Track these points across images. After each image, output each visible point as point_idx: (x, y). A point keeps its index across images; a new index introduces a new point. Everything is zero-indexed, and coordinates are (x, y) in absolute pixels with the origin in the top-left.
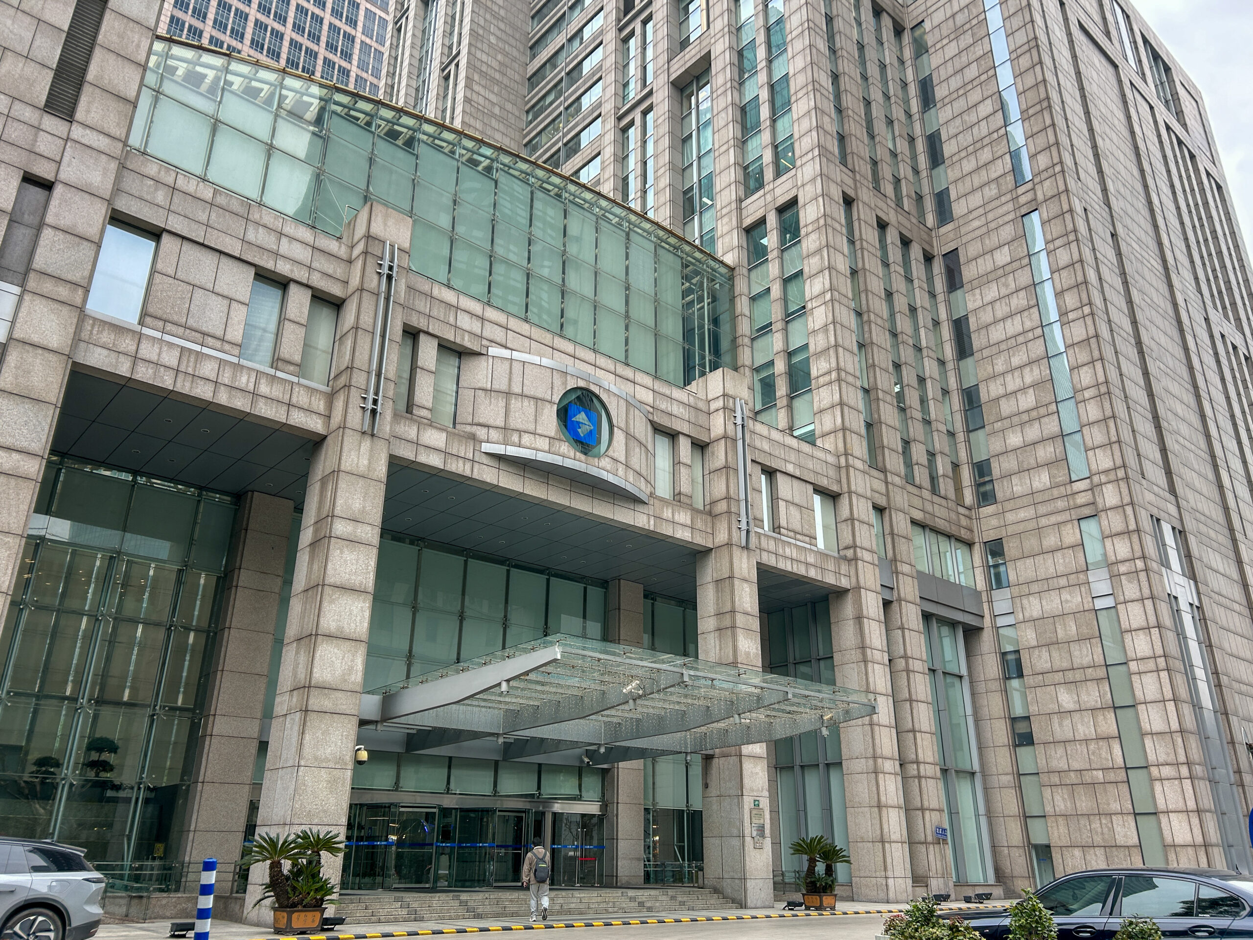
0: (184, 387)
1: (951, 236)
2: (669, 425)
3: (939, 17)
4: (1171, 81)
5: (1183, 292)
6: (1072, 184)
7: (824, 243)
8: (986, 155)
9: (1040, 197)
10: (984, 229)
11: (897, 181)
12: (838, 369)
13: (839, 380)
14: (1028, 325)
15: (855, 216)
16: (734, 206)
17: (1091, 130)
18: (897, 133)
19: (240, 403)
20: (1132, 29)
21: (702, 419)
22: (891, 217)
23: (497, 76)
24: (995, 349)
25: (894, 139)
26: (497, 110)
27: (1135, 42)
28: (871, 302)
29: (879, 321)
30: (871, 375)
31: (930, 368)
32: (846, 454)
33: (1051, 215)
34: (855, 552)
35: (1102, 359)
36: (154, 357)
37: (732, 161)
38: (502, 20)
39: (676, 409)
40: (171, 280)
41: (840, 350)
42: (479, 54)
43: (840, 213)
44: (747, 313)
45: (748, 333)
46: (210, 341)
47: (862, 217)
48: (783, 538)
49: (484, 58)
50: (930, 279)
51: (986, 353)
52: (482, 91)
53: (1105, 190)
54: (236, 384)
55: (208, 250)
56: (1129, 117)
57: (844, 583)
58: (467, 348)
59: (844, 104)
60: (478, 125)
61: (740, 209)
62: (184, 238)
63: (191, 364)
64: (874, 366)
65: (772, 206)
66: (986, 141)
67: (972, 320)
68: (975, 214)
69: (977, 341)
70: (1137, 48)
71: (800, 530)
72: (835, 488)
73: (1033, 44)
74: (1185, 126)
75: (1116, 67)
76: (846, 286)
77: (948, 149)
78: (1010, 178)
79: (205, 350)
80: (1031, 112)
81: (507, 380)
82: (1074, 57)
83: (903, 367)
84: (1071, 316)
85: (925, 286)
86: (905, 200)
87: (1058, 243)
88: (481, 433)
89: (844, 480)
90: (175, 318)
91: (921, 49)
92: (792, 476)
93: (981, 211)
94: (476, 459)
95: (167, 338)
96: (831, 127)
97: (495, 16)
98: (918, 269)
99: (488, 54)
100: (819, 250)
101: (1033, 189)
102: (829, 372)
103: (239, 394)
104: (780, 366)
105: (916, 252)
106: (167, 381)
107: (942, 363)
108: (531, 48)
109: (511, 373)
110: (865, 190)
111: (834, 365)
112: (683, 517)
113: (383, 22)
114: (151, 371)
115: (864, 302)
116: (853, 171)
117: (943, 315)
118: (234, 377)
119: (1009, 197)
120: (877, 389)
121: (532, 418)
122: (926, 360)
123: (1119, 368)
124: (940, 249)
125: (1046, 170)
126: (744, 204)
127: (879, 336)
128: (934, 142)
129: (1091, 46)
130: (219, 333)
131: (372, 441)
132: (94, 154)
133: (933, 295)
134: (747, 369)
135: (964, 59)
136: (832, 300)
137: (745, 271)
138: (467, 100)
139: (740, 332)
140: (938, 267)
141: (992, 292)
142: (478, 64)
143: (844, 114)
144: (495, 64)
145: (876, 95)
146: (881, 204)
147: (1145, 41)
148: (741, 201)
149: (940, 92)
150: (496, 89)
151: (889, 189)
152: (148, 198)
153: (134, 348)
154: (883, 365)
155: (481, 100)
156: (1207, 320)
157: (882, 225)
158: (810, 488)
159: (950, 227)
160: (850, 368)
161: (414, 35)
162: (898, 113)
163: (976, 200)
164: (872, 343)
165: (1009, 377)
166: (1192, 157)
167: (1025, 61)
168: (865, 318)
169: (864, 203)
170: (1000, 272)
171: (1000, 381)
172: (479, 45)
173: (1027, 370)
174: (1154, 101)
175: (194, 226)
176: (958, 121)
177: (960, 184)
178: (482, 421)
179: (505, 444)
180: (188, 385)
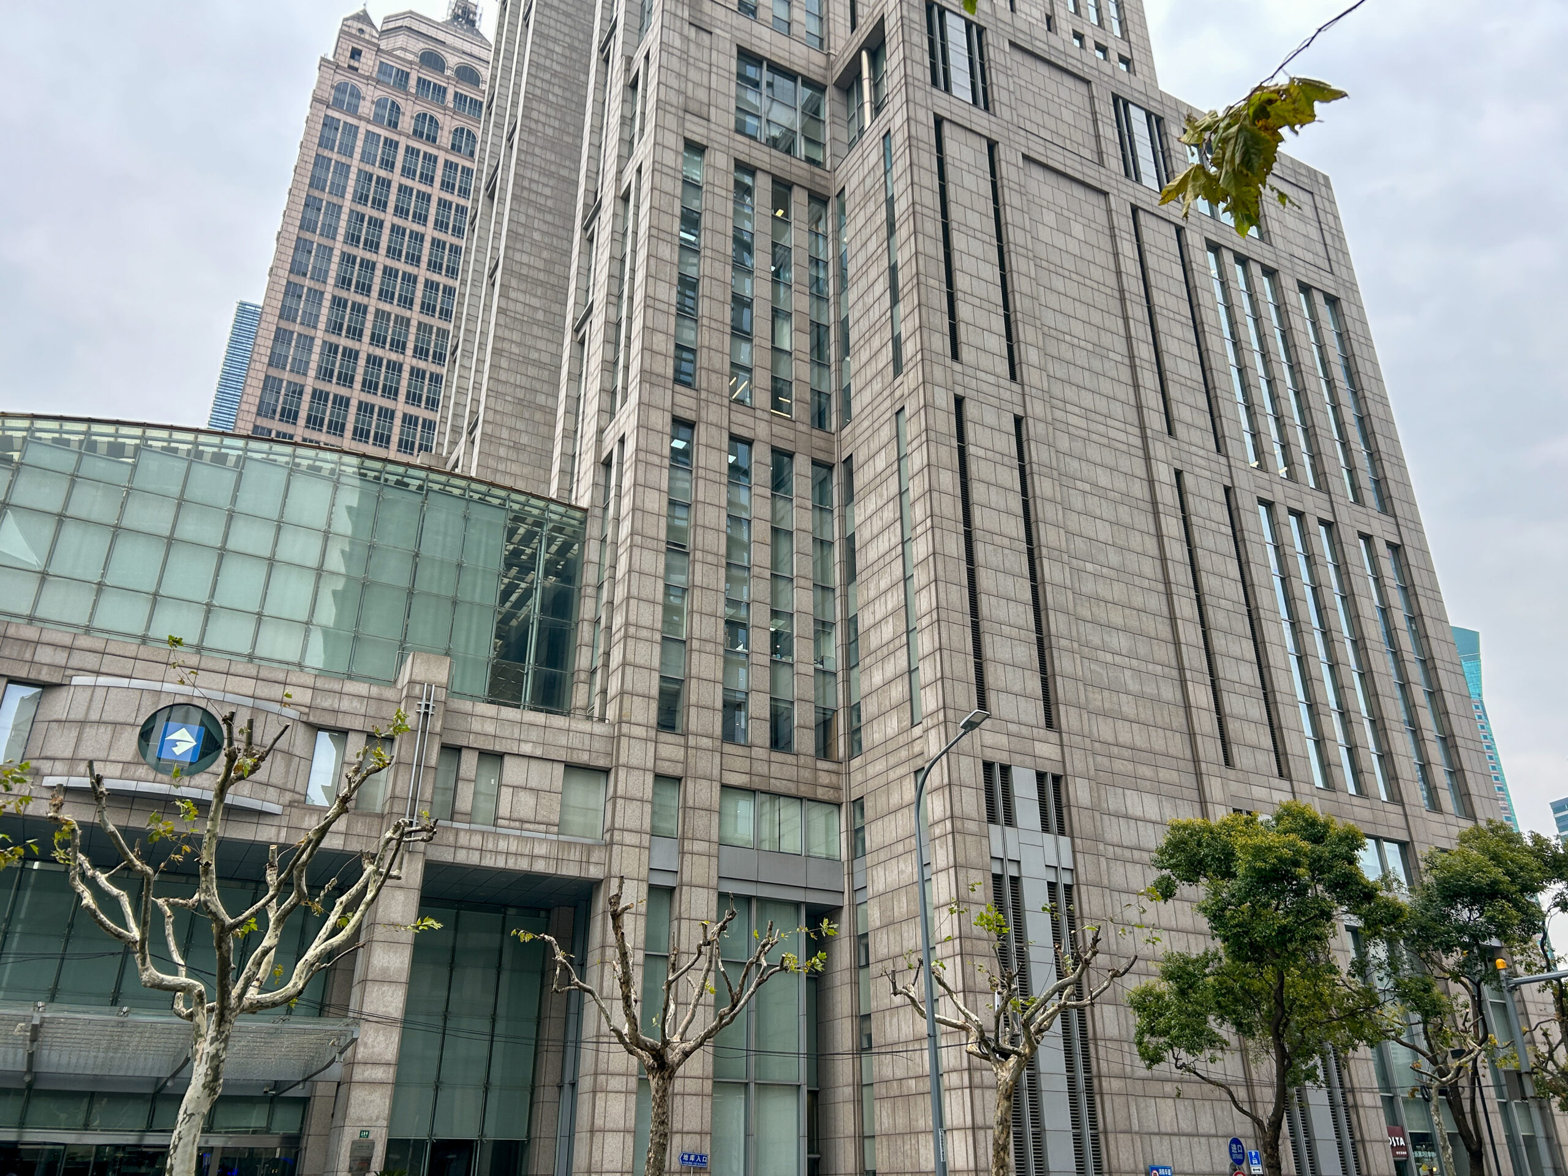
1: (849, 438)
2: (333, 720)
3: (855, 181)
5: (1176, 462)
7: (633, 481)
8: (876, 343)
9: (906, 391)
10: (870, 431)
13: (626, 636)
15: (695, 441)
16: (595, 439)
18: (793, 327)
21: (387, 711)
22: (759, 431)
24: (870, 572)
25: (791, 334)
28: (699, 538)
29: (710, 559)
31: (801, 600)
32: (620, 722)
33: (912, 412)
34: (612, 835)
38: (550, 211)
39: (346, 704)
41: (633, 602)
44: (596, 560)
47: (702, 441)
49: (525, 259)
50: (830, 491)
51: (864, 576)
53: (1018, 364)
56: (1115, 255)
57: (594, 872)
58: (44, 681)
61: (599, 443)
64: (692, 611)
65: (617, 438)
67: (858, 537)
68: (865, 413)
69: (859, 563)
71: (532, 818)
74: (1262, 236)
75: (1104, 194)
77: (853, 336)
78: (891, 368)
80: (905, 290)
81: (85, 707)
82: (999, 204)
83: (752, 606)
84: (919, 530)
85: (808, 503)
86: (794, 405)
87: (914, 445)
89: (614, 753)
91: (840, 220)
92: (529, 757)
93: (870, 409)
94: (34, 794)
96: (666, 342)
98: (799, 485)
99: (530, 254)
101: (903, 381)
102: (621, 629)
105: (801, 464)
107: (831, 589)
109: (91, 700)
110: (713, 407)
116: (696, 388)
117: (836, 533)
119: (889, 391)
120: (692, 638)
122: (795, 591)
124: (840, 456)
125: (912, 358)
126: (600, 439)
127: (707, 576)
128: (843, 329)
129: (1054, 180)
133: (829, 511)
136: (631, 546)
138: (501, 311)
140: (836, 476)
141: (871, 504)
142: (516, 268)
143: (699, 323)
144: (540, 264)
146: (741, 418)
148: (602, 432)
149: (851, 270)
150: (539, 291)
154: (708, 610)
155: (519, 308)
156: (1229, 489)
158: (560, 769)
159: (848, 429)
160: (645, 621)
163: (867, 396)
164: (693, 585)
165: (877, 604)
166: (1274, 274)
168: (691, 557)
169: (711, 423)
170: (878, 480)
171: (871, 608)
172: (518, 246)
176: (861, 303)
177: (858, 378)
178: (49, 754)
179: (69, 775)
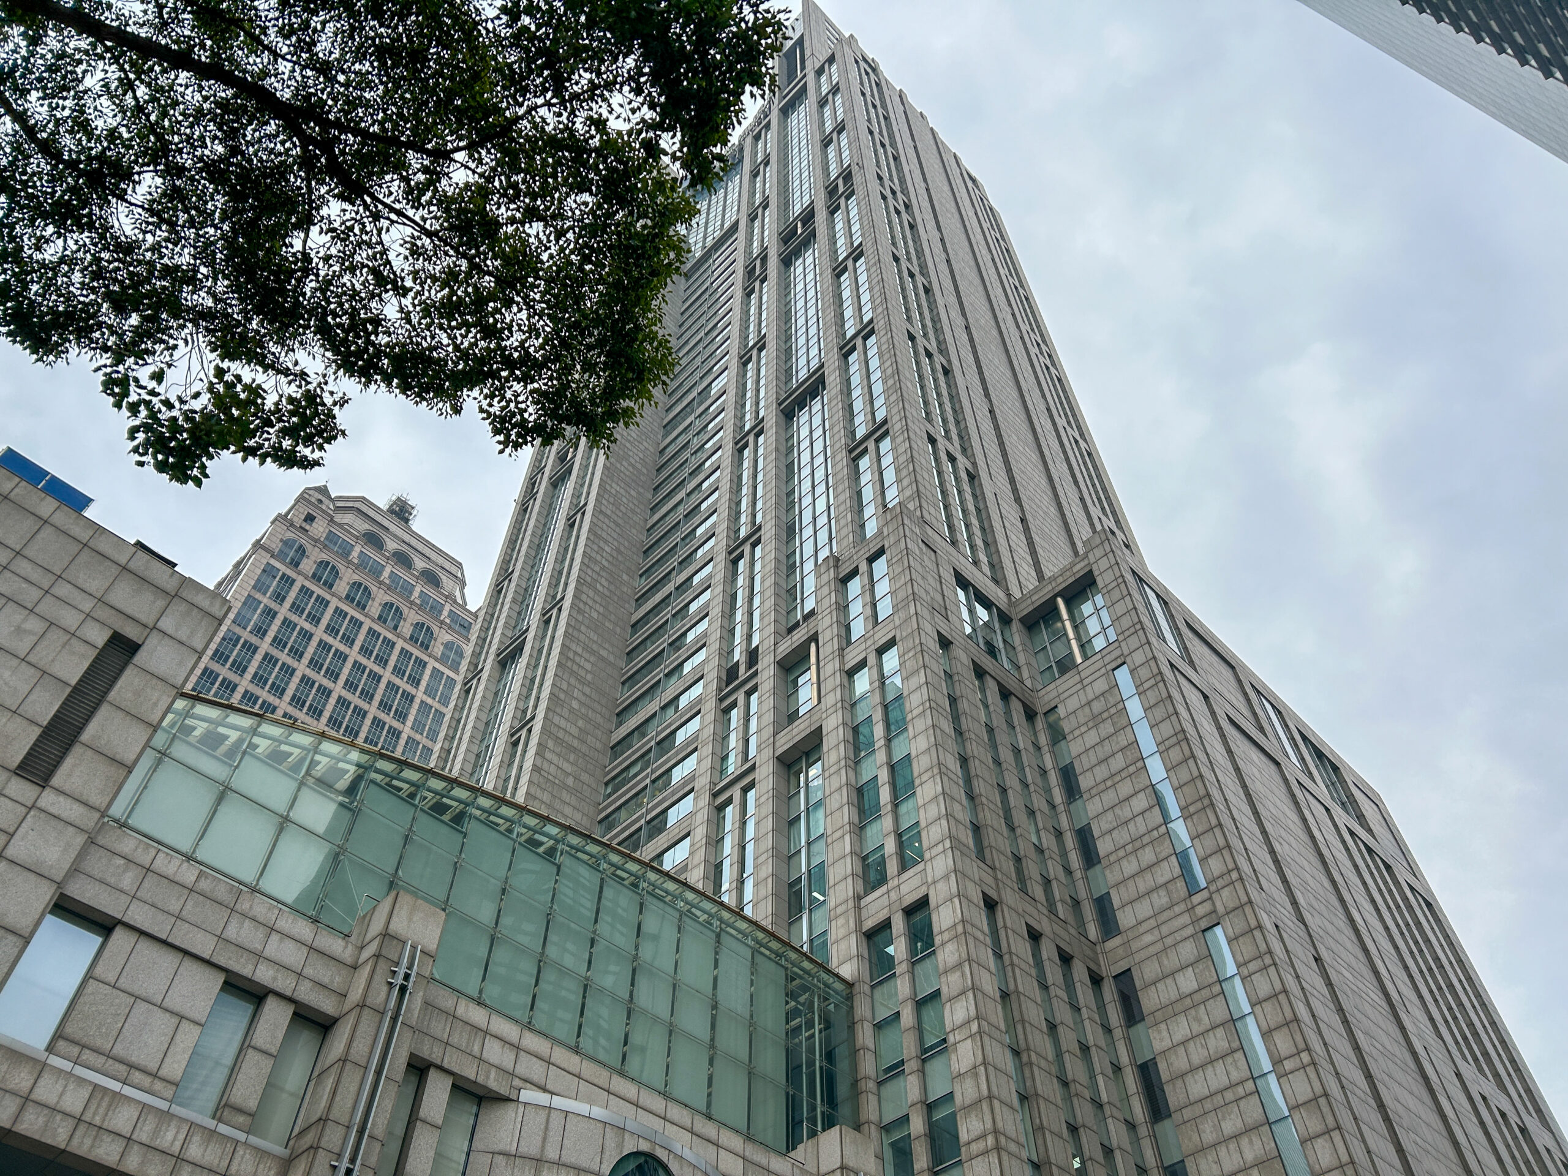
0: (80, 1147)
1: (1120, 951)
3: (1073, 703)
4: (1343, 782)
5: (1420, 1037)
6: (1254, 895)
7: (964, 956)
8: (1148, 856)
9: (1221, 909)
10: (1159, 946)
11: (1047, 882)
12: (996, 1132)
13: (998, 1148)
14: (1235, 1076)
15: (1000, 924)
16: (851, 904)
17: (1264, 832)
18: (1041, 825)
19: (155, 1173)
20: (1287, 726)
22: (1044, 925)
23: (575, 743)
24: (1198, 1110)
25: (1038, 832)
26: (570, 781)
27: (1293, 739)
28: (1030, 1037)
29: (1043, 1063)
30: (1040, 1142)
31: (1117, 1134)
33: (1238, 931)
35: (1339, 1128)
36: (52, 1100)
37: (848, 849)
38: (589, 684)
40: (108, 990)
41: (996, 1103)
42: (556, 720)
43: (981, 918)
44: (872, 1046)
45: (873, 1074)
46: (137, 1077)
47: (1009, 924)
49: (563, 723)
50: (1101, 1007)
51: (1187, 1113)
52: (555, 759)
53: (1294, 903)
54: (157, 1143)
55: (170, 949)
56: (1304, 820)
58: (491, 1091)
59: (976, 791)
60: (546, 797)
61: (858, 908)
62: (142, 933)
63: (102, 1111)
64: (1042, 1128)
65: (897, 906)
66: (1146, 840)
67: (1162, 1066)
68: (1145, 926)
69: (1174, 1096)
70: (1296, 745)
73: (1181, 736)
74: (1370, 831)
75: (1277, 764)
76: (996, 1014)
77: (1103, 847)
78: (1180, 884)
79: (128, 1091)
80: (1192, 809)
81: (540, 1139)
82: (1229, 751)
83: (1081, 1130)
84: (1288, 1065)
85: (1097, 1017)
86: (1059, 905)
87: (1253, 966)
90: (99, 1042)
91: (1057, 736)
93: (1152, 923)
95: (80, 1071)
96: (963, 814)
97: (581, 681)
98: (1084, 994)
99: (567, 720)
100: (959, 965)
101: (1210, 898)
102: (983, 1136)
103: (157, 1158)
104: (917, 1125)
105: (1079, 972)
106: (59, 1136)
107: (1131, 1126)
108: (618, 715)
109: (546, 1128)
110: (1008, 890)
111: (989, 1125)
113: (451, 682)
114: (42, 1120)
115: (1021, 1037)
116: (993, 868)
117: (1124, 1059)
118: (156, 1132)
119: (1182, 907)
120: (1050, 1163)
122: (1110, 1121)
123: (1364, 1141)
124: (1109, 969)
125: (1221, 876)
126: (863, 903)
127: (1046, 1086)
128: (1085, 838)
129: (1246, 742)
130: (153, 1066)
132: (60, 825)
133: (1108, 1030)
134: (873, 1127)
135: (1107, 748)
136: (980, 1032)
137: (867, 989)
138: (536, 769)
139: (861, 1073)
140: (1109, 992)
141: (1181, 1029)
142: (554, 730)
143: (977, 801)
144: (575, 731)
145: (1012, 781)
146: (1030, 909)
147: (1304, 738)
148: (860, 898)
149: (1085, 782)
150: (572, 757)
151: (1038, 892)
152: (112, 880)
153: (29, 1084)
154: (1055, 1128)
155: (553, 769)
156: (1458, 1075)
157: (1035, 936)
159: (1116, 942)
160: (1011, 1130)
161: (484, 697)
162: (1039, 803)
163: (1144, 909)
164: (1037, 1095)
165: (1222, 1151)
166: (1388, 867)
167: (1175, 755)
168: (1025, 1059)
169: (1010, 907)
170: (1188, 1001)
171: (1211, 1156)
172: (558, 710)
173: (1244, 1141)
174: (1329, 803)
175: (161, 917)
176: (1110, 816)
177: (1122, 888)
180: (88, 1142)
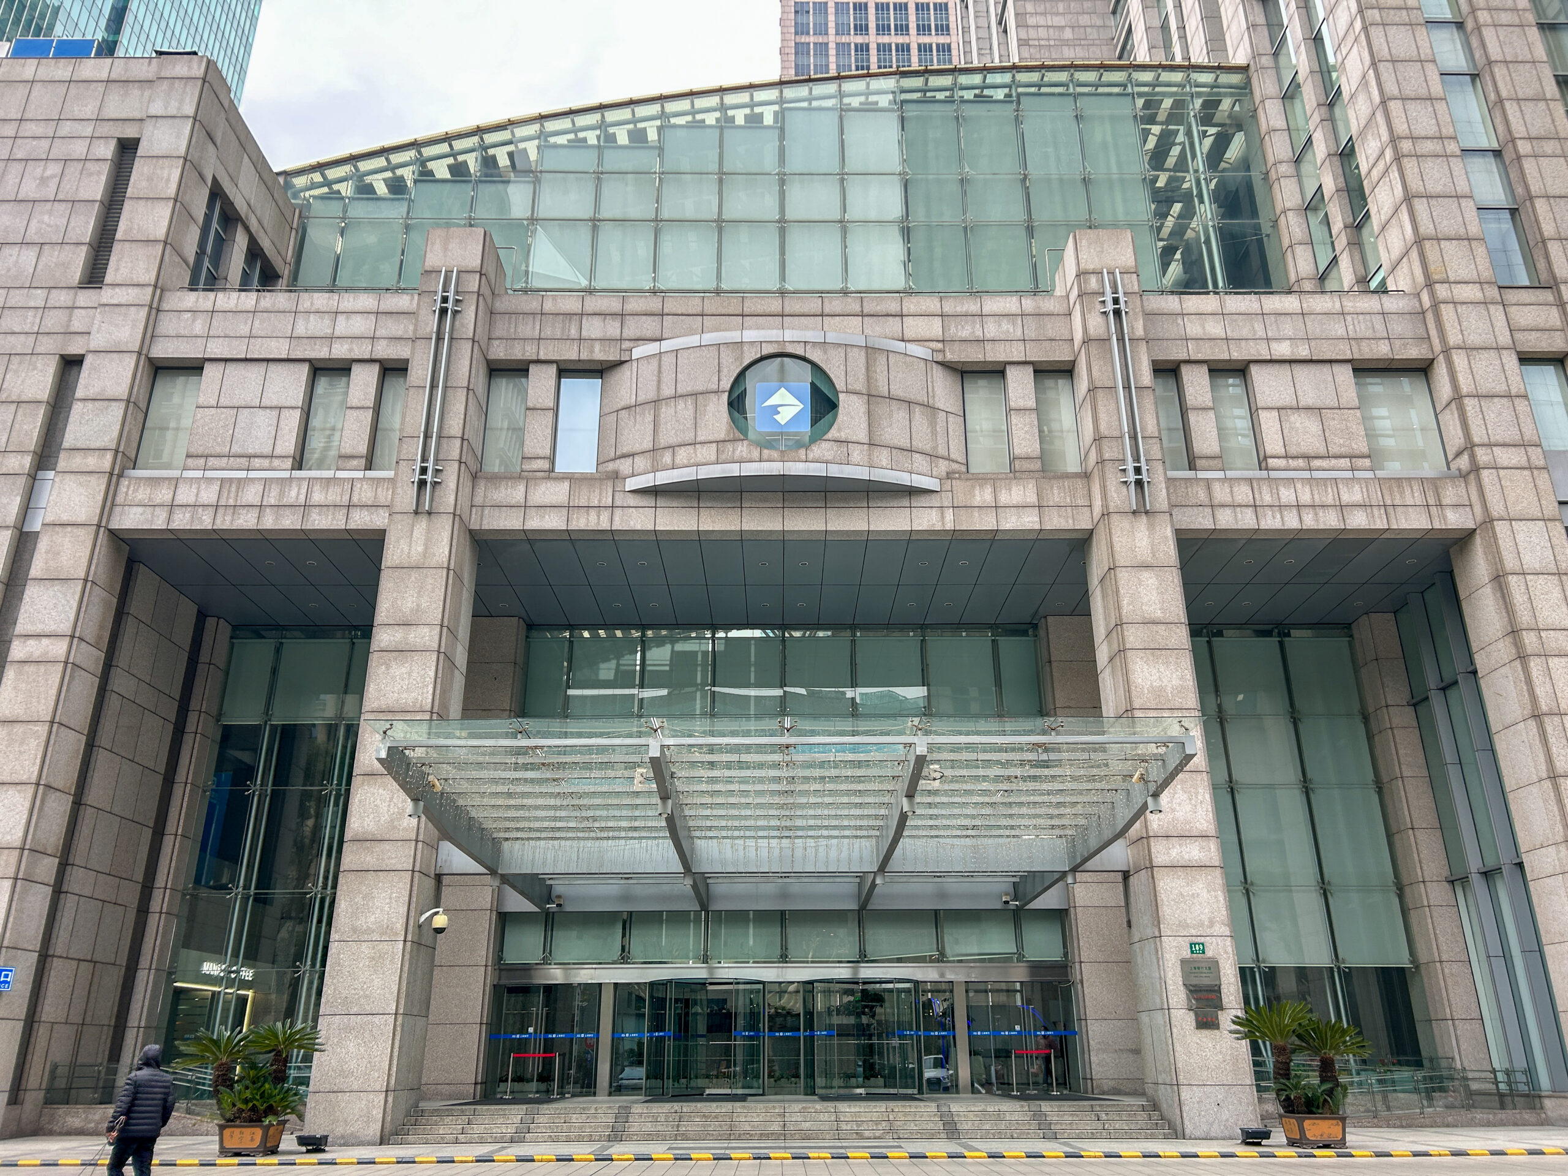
0: (225, 522)
2: (980, 357)
19: (289, 522)
21: (1054, 328)
32: (1430, 284)
34: (1473, 457)
36: (191, 500)
39: (992, 329)
40: (213, 411)
44: (1284, 124)
46: (257, 462)
48: (1273, 474)
54: (285, 501)
55: (254, 363)
57: (1455, 520)
58: (601, 362)
62: (226, 360)
63: (232, 495)
64: (1500, 102)
71: (1322, 451)
72: (1414, 352)
79: (253, 474)
81: (655, 383)
88: (624, 466)
89: (1433, 333)
90: (218, 450)
92: (1291, 362)
94: (618, 503)
95: (209, 474)
103: (288, 511)
104: (1329, 184)
106: (205, 521)
109: (660, 372)
111: (1385, 137)
112: (1021, 493)
114: (188, 515)
118: (281, 494)
120: (1514, 140)
121: (690, 424)
130: (267, 450)
131: (430, 520)
132: (123, 310)
136: (1364, 28)
152: (186, 332)
153: (171, 496)
158: (1345, 374)
164: (1490, 63)
175: (235, 342)
178: (625, 450)
179: (655, 471)
180: (228, 518)
